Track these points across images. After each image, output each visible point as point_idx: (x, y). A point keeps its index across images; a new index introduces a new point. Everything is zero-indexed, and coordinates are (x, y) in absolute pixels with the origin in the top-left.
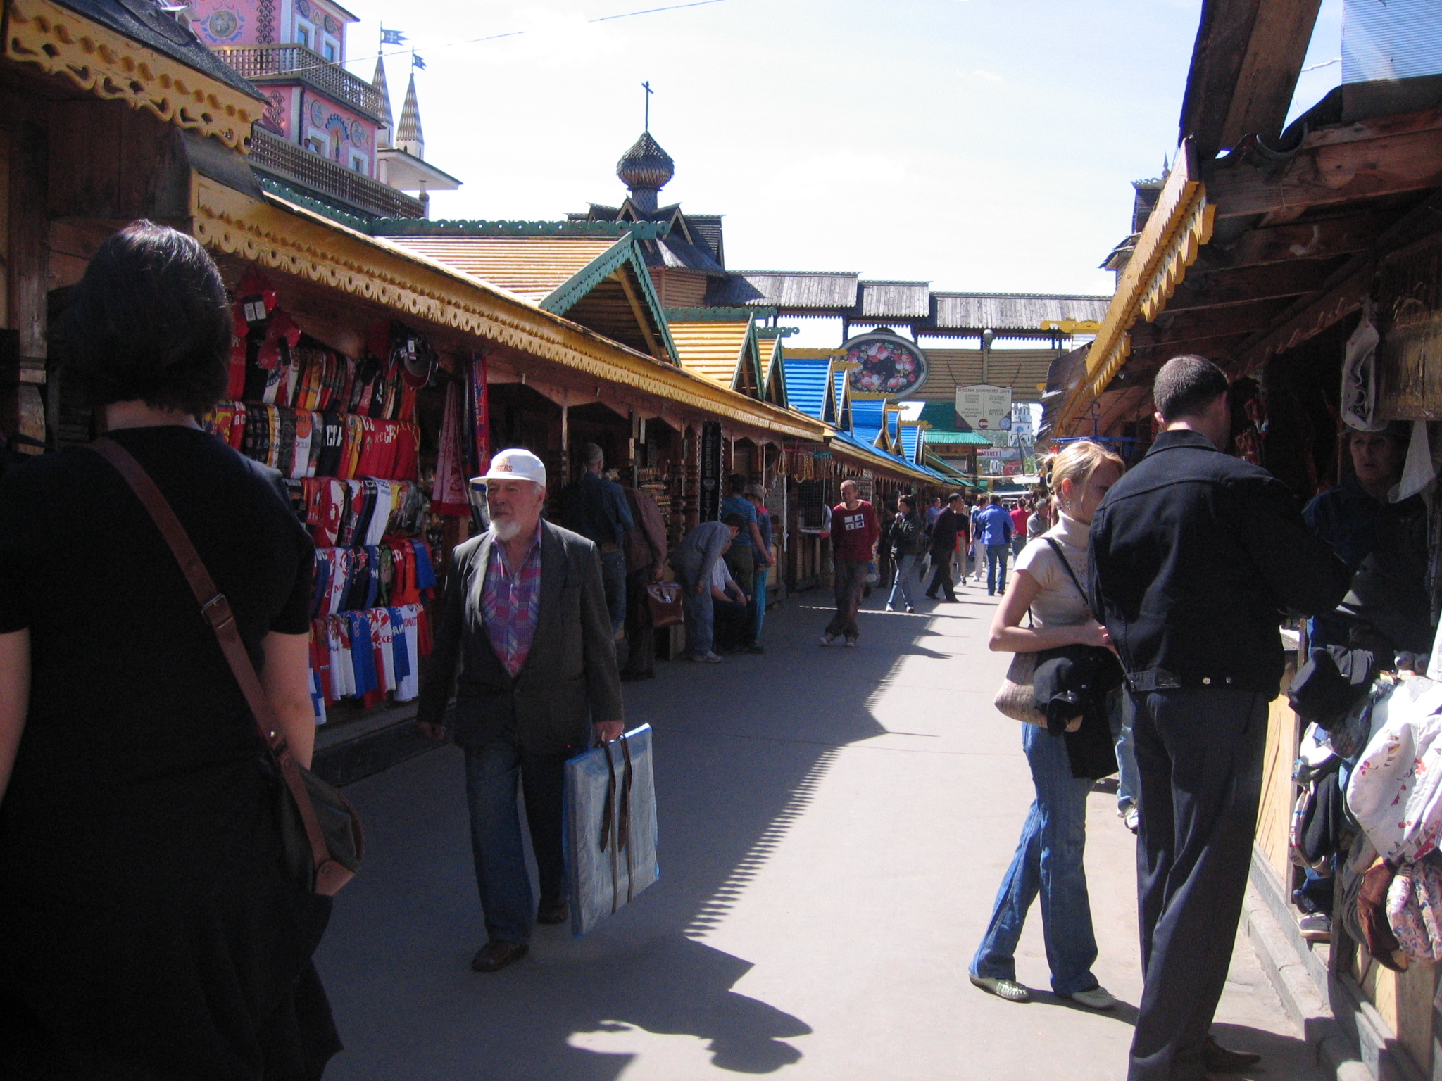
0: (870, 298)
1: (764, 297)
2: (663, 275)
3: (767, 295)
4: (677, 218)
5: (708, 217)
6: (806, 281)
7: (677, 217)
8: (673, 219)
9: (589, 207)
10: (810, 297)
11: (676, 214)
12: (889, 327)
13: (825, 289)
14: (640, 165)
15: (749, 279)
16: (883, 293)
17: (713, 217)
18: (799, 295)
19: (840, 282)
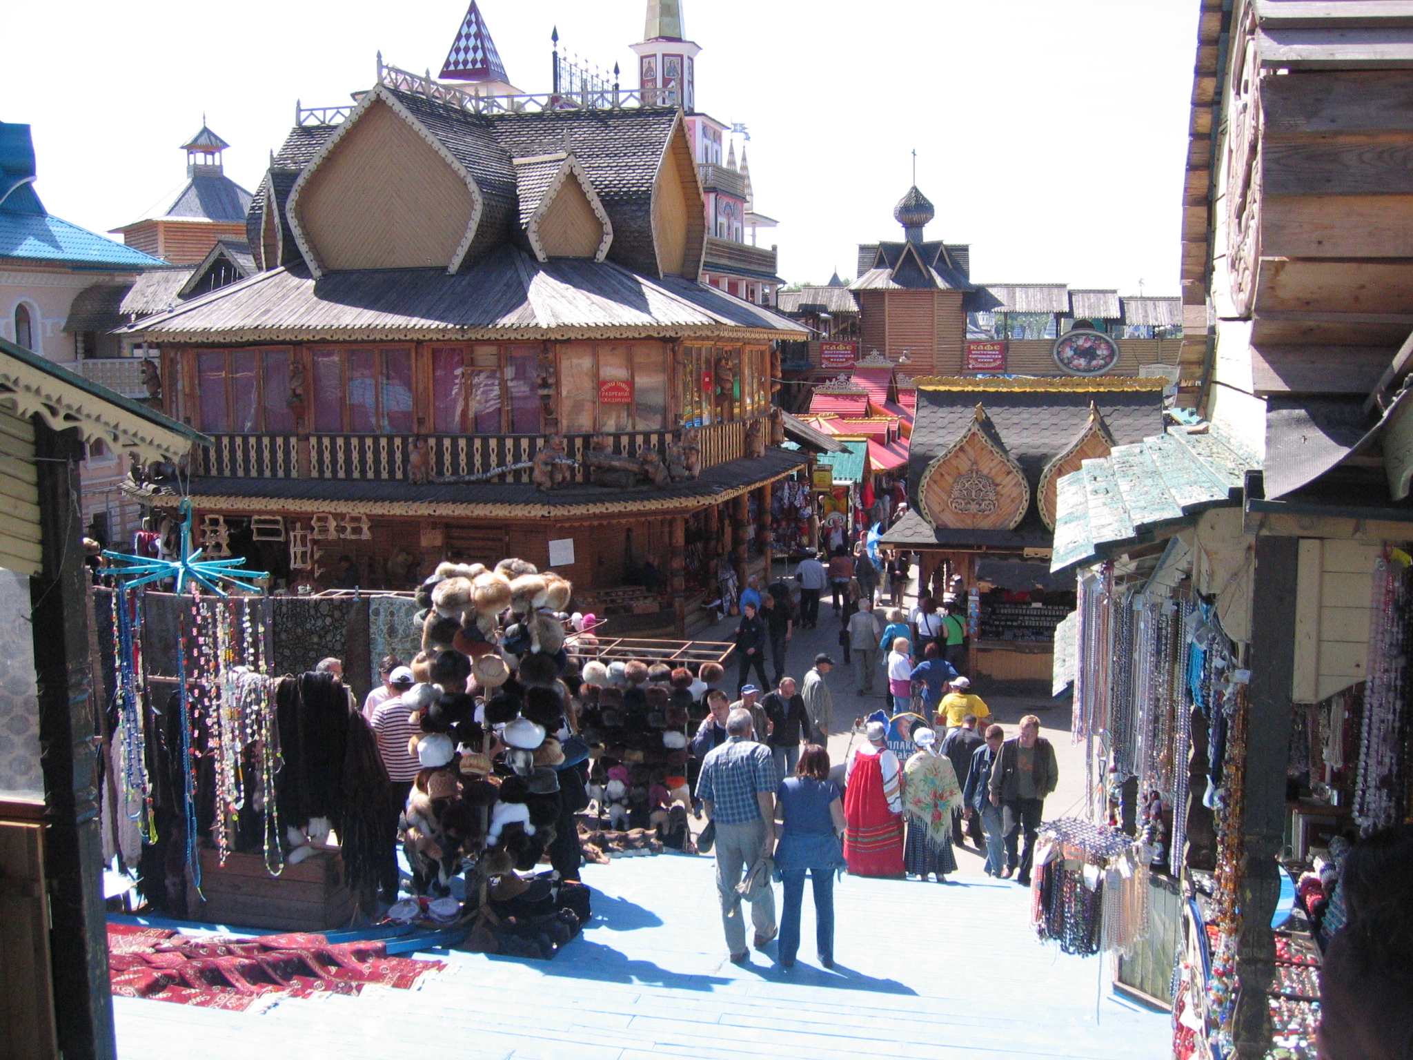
0: (1078, 304)
1: (1004, 305)
2: (936, 293)
4: (942, 250)
5: (960, 246)
6: (1031, 291)
8: (939, 250)
14: (911, 210)
15: (991, 290)
16: (1086, 300)
17: (963, 246)
18: (1028, 303)
19: (1055, 291)
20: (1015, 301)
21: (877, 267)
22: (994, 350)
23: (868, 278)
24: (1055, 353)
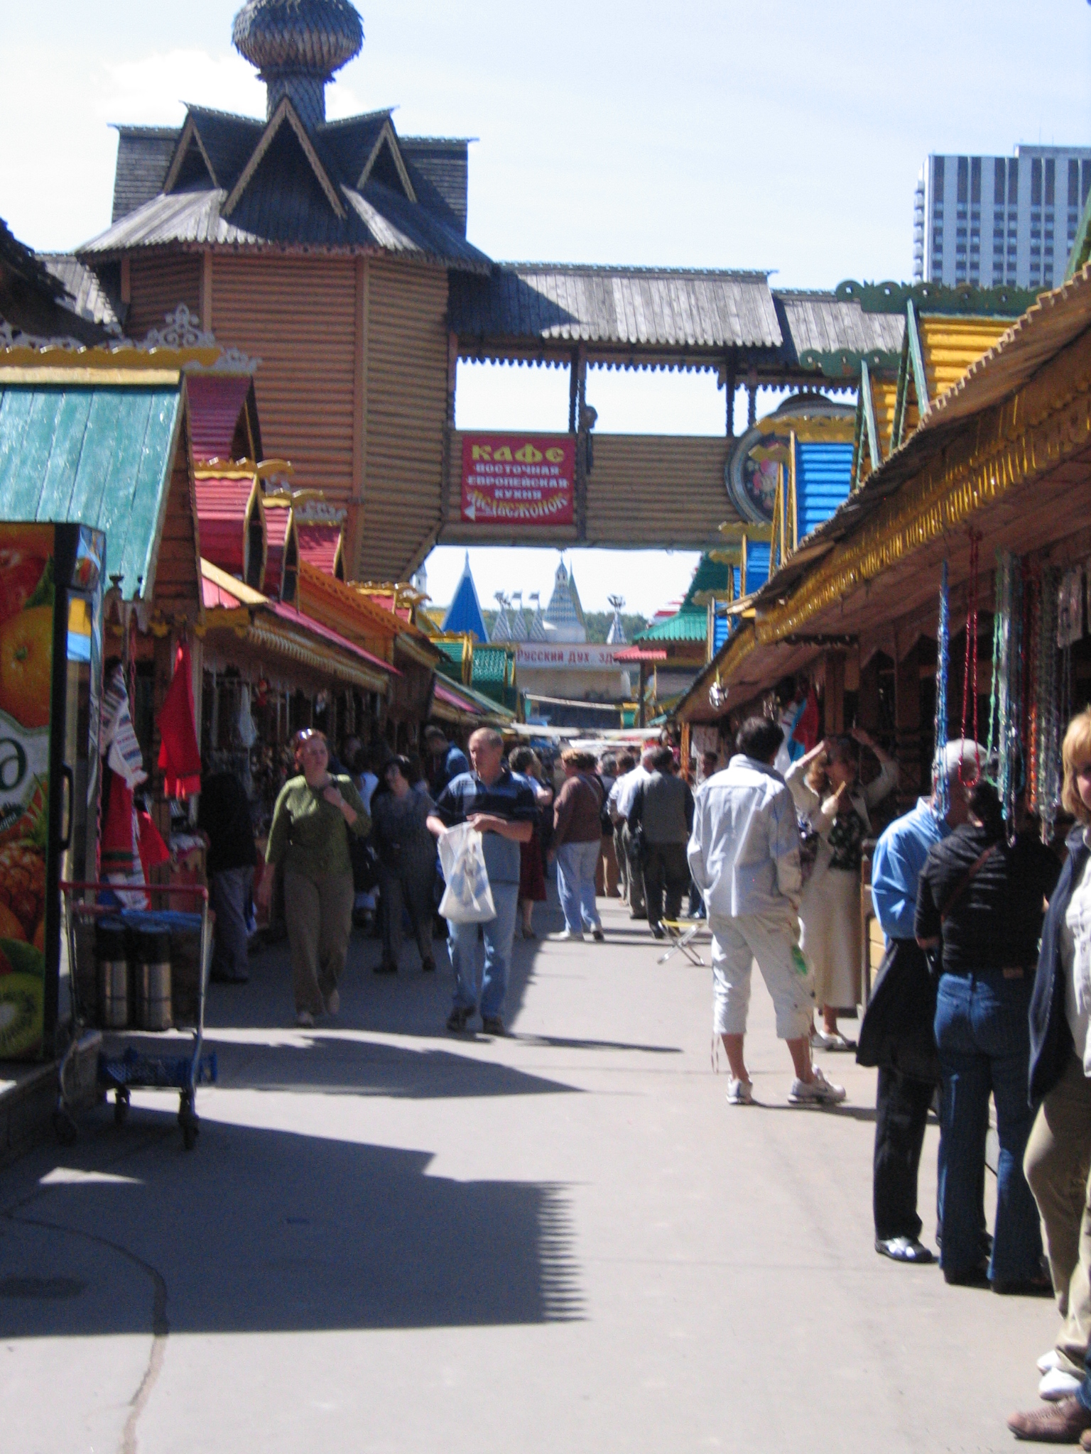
0: (803, 328)
1: (578, 322)
2: (366, 267)
3: (583, 317)
4: (385, 146)
5: (437, 142)
6: (658, 287)
7: (385, 139)
8: (378, 145)
9: (185, 111)
10: (679, 323)
11: (383, 133)
12: (822, 392)
13: (706, 305)
14: (296, 22)
15: (532, 281)
16: (828, 319)
17: (449, 143)
18: (654, 318)
19: (734, 291)
20: (612, 310)
21: (178, 188)
22: (546, 462)
23: (150, 219)
24: (737, 477)
